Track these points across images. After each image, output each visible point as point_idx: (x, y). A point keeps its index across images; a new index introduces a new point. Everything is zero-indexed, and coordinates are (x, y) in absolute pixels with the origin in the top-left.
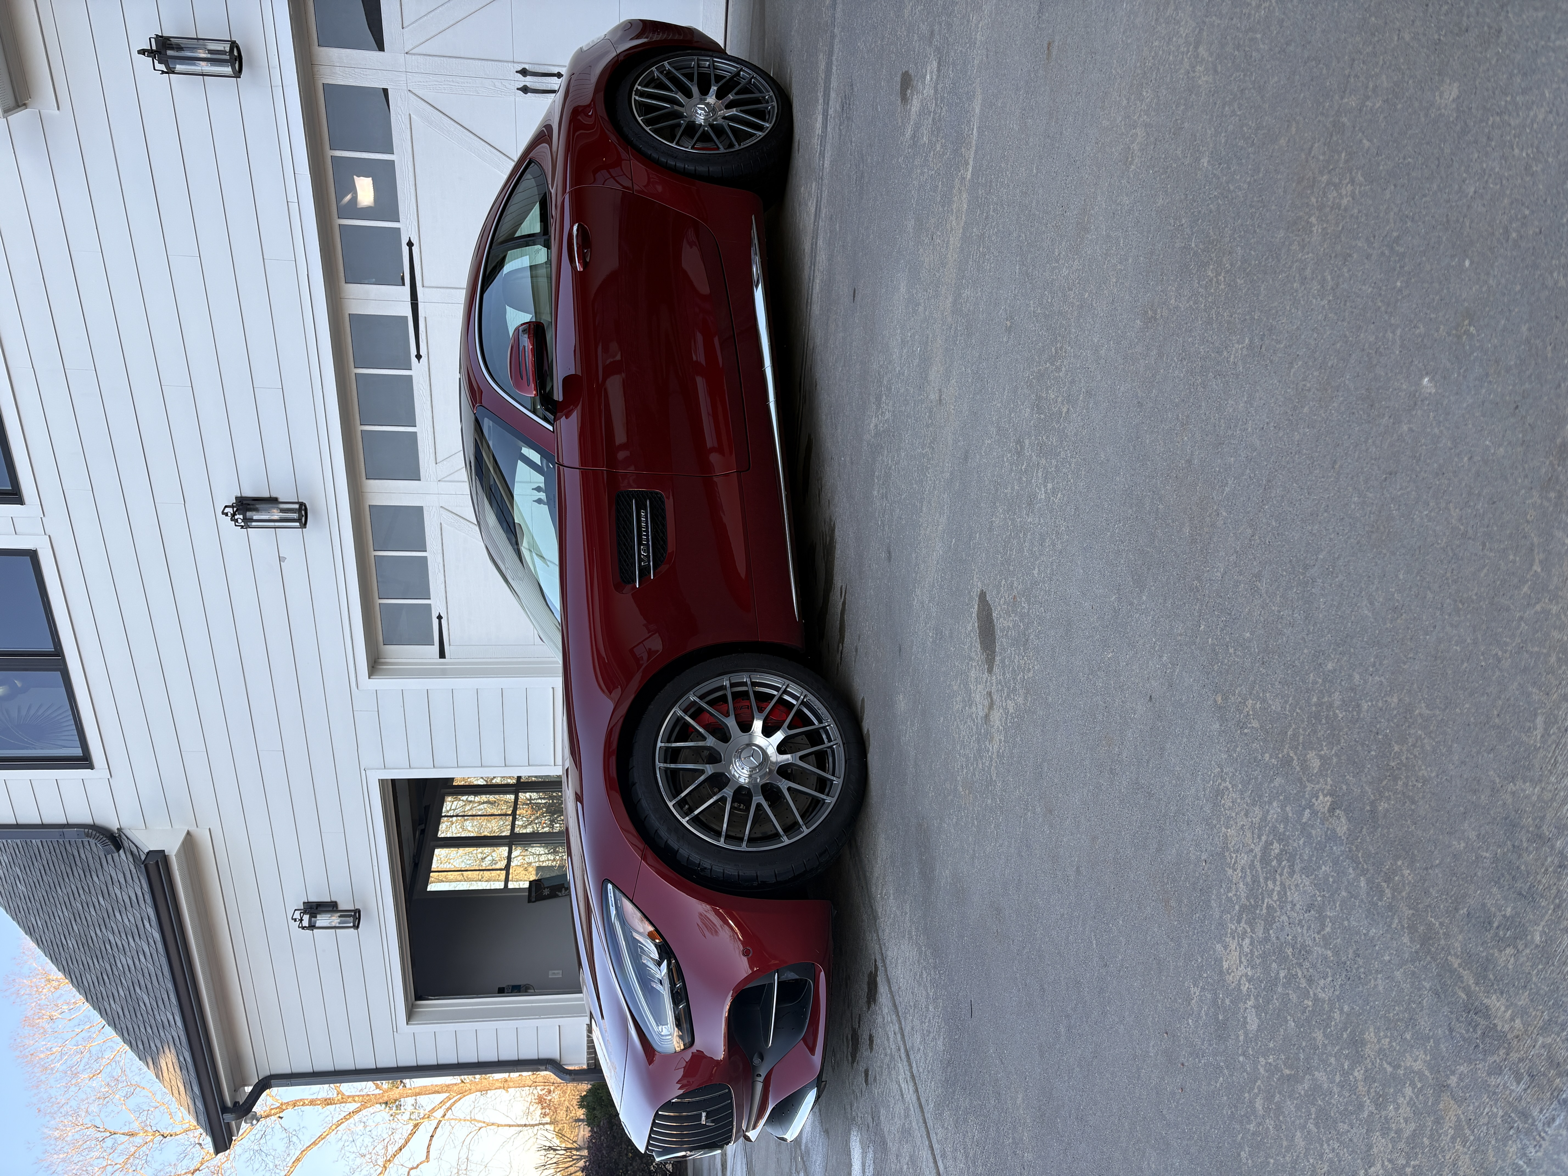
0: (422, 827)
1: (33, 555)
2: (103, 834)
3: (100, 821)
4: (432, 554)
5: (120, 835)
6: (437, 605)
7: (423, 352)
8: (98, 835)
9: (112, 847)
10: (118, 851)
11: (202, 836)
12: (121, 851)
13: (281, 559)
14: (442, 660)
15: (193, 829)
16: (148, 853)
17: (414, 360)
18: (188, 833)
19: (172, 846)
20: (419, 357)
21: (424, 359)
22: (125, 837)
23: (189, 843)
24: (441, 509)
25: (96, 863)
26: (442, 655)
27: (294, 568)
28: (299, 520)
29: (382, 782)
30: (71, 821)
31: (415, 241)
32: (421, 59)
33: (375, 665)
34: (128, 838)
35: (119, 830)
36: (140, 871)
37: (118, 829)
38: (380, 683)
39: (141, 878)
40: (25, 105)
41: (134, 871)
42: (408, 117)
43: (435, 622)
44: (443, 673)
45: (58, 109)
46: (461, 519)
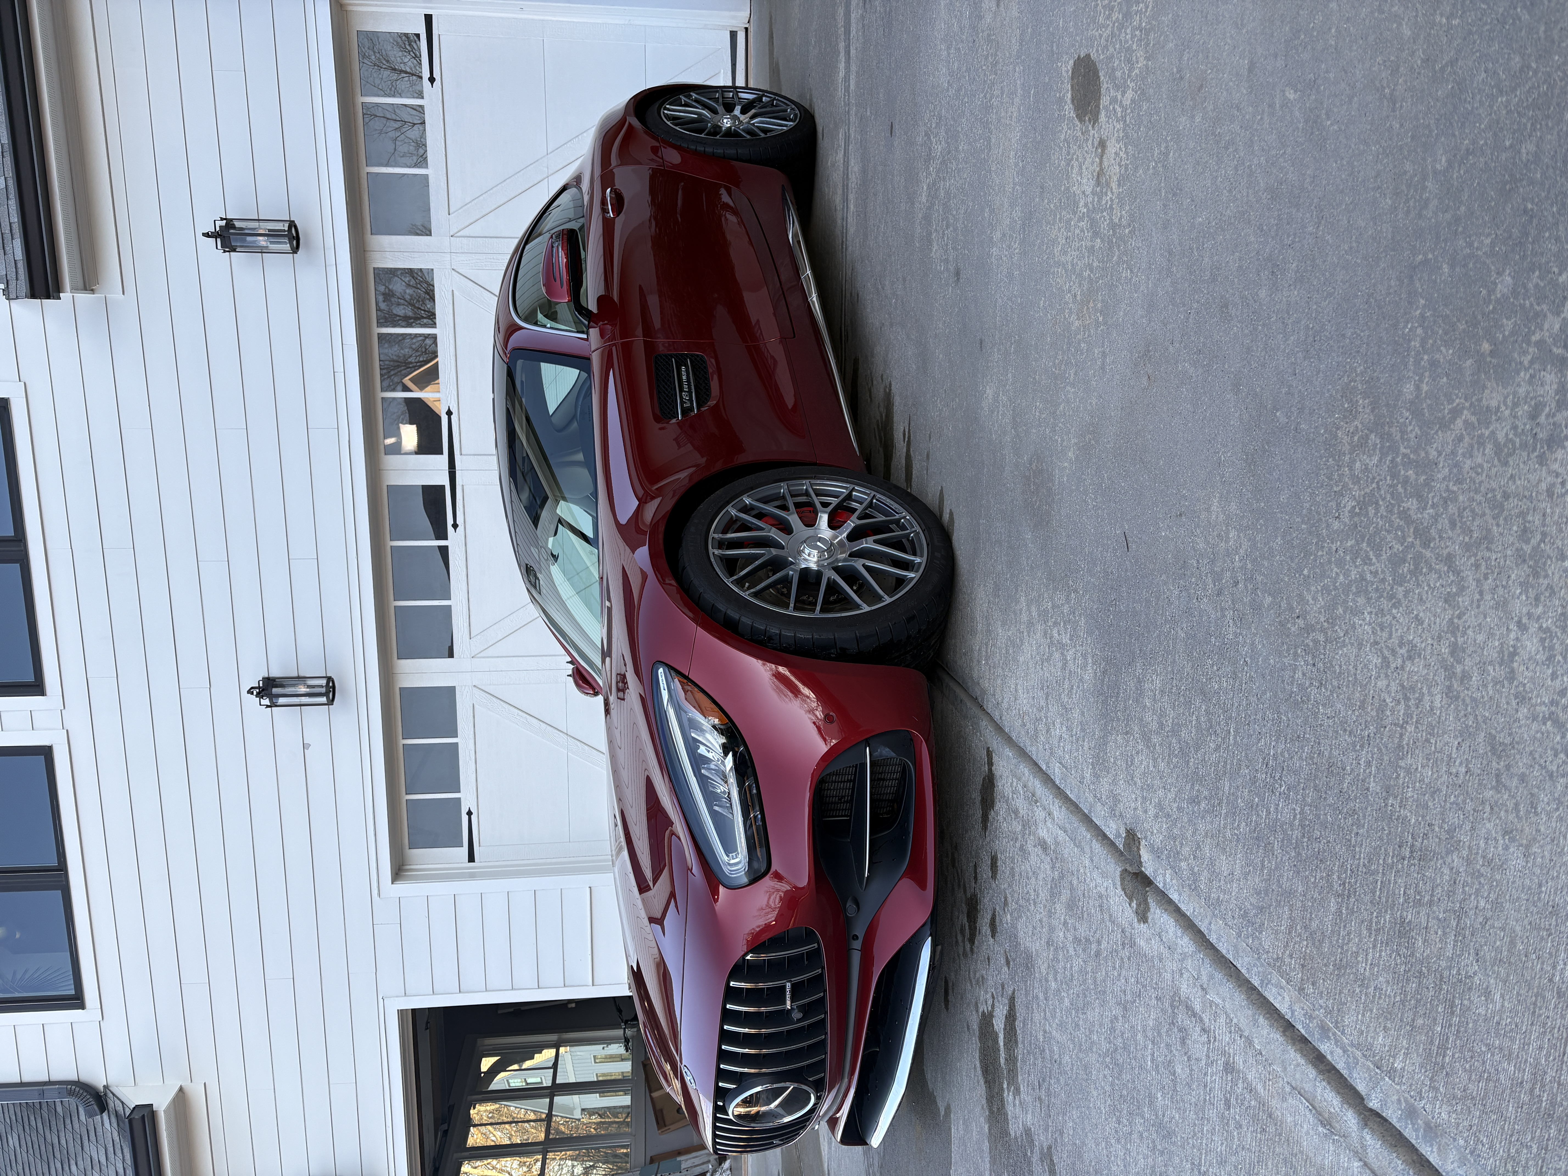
0: (445, 1127)
1: (46, 752)
2: (86, 1091)
3: (85, 1077)
4: (463, 740)
5: (105, 1095)
6: (467, 798)
7: (459, 521)
8: (81, 1092)
9: (95, 1107)
10: (102, 1111)
11: (196, 1092)
12: (105, 1115)
13: (305, 746)
14: (472, 864)
15: (186, 1084)
16: (134, 1108)
17: (450, 529)
18: (181, 1089)
19: (161, 1103)
20: (455, 526)
21: (460, 529)
22: (111, 1095)
23: (181, 1098)
24: (474, 689)
25: (77, 1145)
26: (471, 858)
27: (318, 756)
28: (326, 694)
29: (402, 1013)
30: (53, 1078)
31: (454, 410)
32: (465, 240)
33: (399, 871)
34: (114, 1095)
35: (106, 1087)
36: (124, 1137)
37: (104, 1086)
38: (403, 888)
39: (124, 1147)
40: (93, 291)
41: (117, 1139)
42: (451, 293)
43: (465, 818)
44: (472, 876)
45: (123, 294)
46: (494, 699)
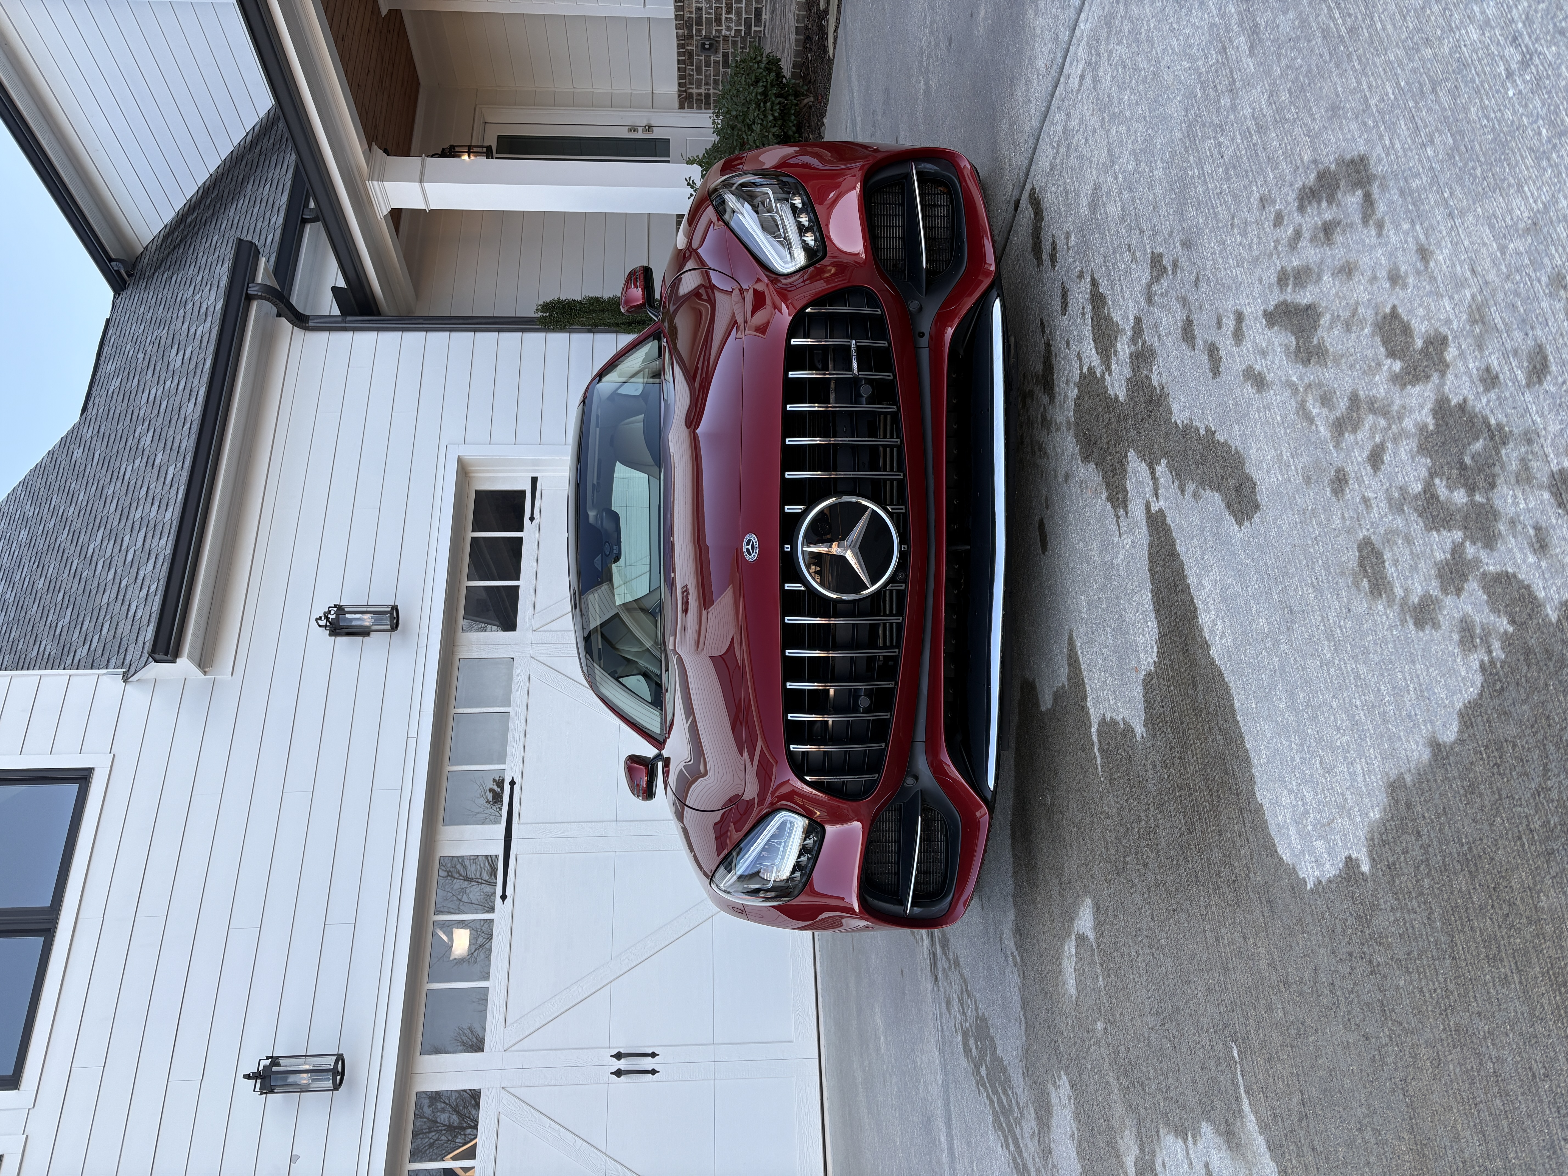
17: (498, 900)
21: (509, 900)
24: (503, 1091)
40: (205, 672)
42: (527, 677)
45: (232, 675)
